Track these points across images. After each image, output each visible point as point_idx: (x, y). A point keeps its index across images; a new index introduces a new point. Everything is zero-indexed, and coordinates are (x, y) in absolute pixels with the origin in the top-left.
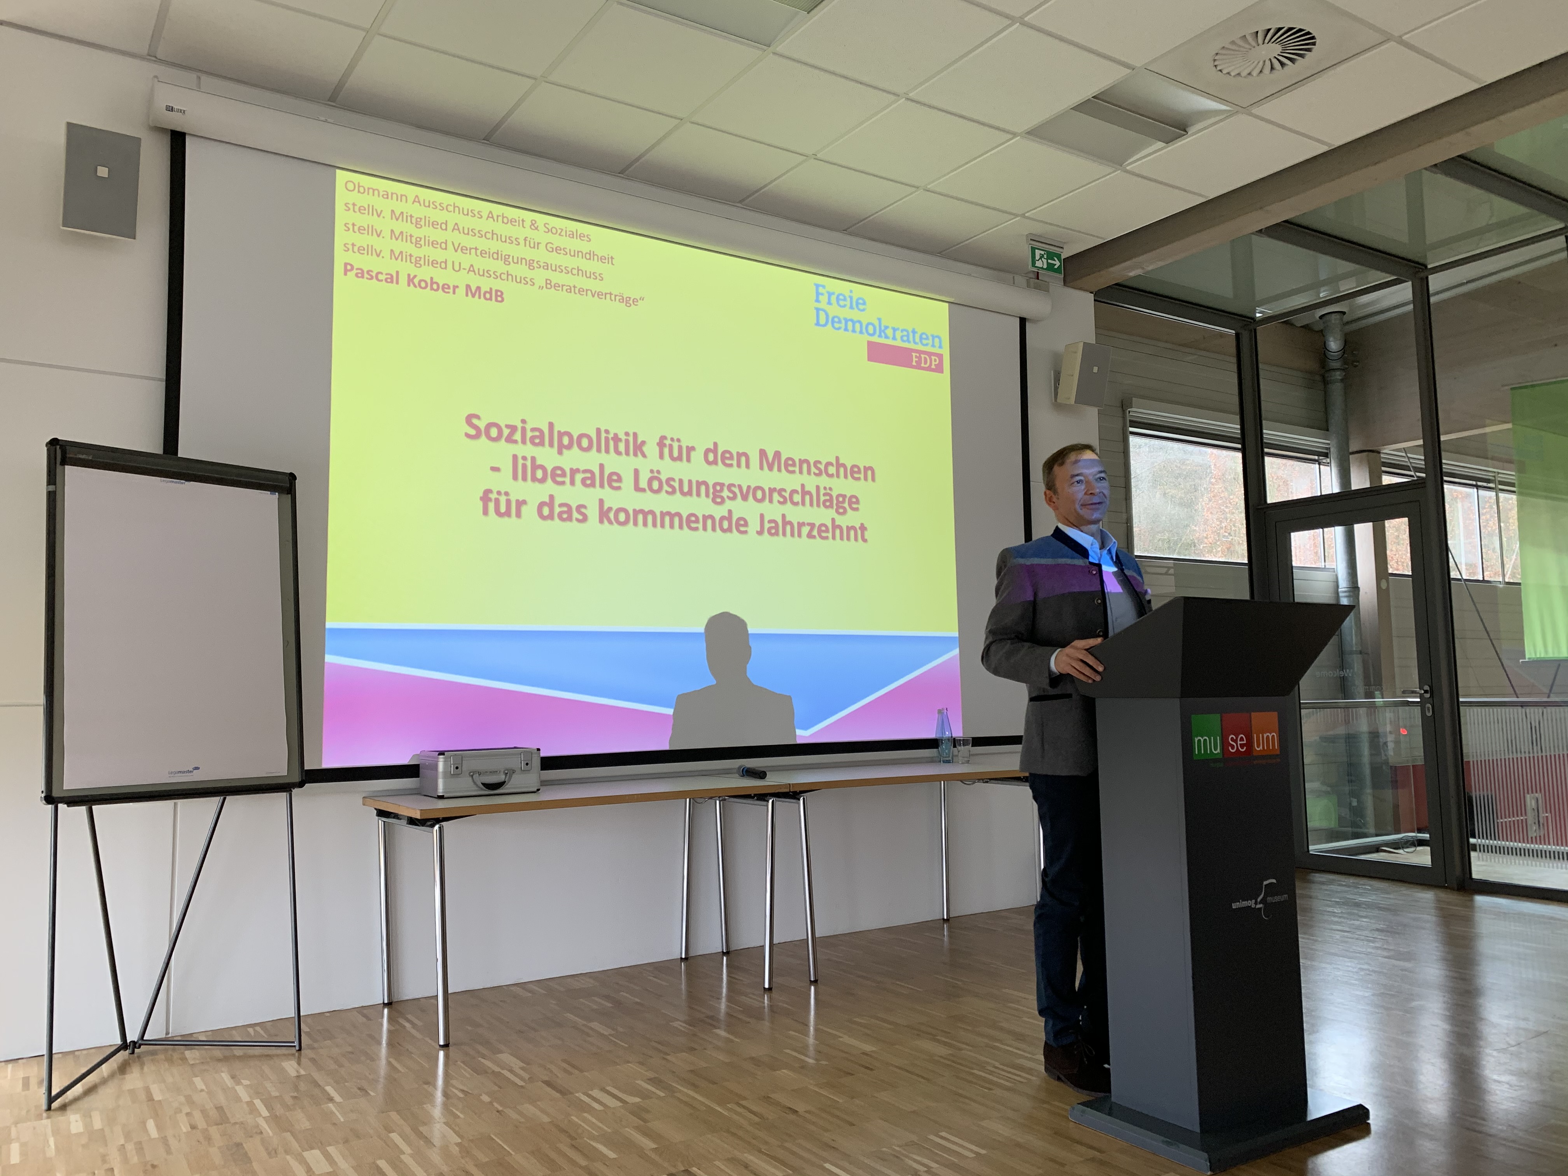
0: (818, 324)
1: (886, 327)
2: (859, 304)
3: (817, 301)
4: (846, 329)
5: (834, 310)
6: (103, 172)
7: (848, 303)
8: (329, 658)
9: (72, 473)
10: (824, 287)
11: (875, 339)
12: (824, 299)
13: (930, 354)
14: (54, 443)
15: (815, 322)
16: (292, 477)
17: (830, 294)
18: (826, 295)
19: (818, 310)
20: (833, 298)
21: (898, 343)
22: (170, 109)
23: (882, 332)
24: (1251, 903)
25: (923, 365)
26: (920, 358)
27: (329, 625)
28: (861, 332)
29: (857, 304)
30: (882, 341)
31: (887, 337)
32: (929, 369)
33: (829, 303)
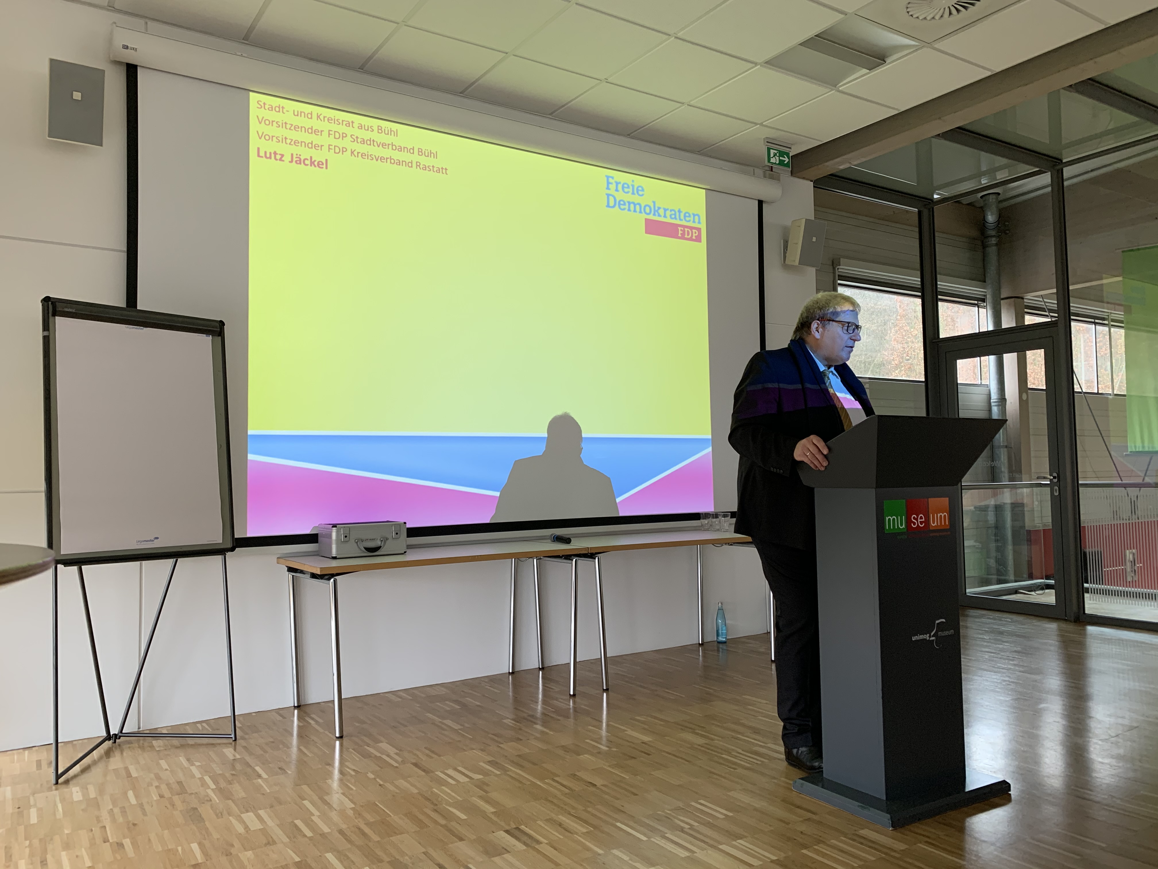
0: (608, 206)
1: (659, 208)
2: (639, 191)
3: (608, 188)
4: (629, 210)
5: (620, 196)
6: (77, 96)
7: (631, 190)
8: (251, 457)
9: (59, 321)
10: (612, 178)
11: (651, 217)
12: (613, 187)
13: (692, 228)
14: (46, 300)
15: (606, 204)
16: (222, 323)
17: (617, 183)
18: (614, 184)
19: (608, 195)
20: (620, 187)
21: (668, 220)
22: (126, 47)
23: (656, 212)
24: (927, 637)
25: (686, 236)
26: (684, 231)
27: (250, 432)
28: (640, 212)
29: (638, 190)
30: (656, 218)
31: (659, 215)
32: (691, 239)
33: (617, 190)
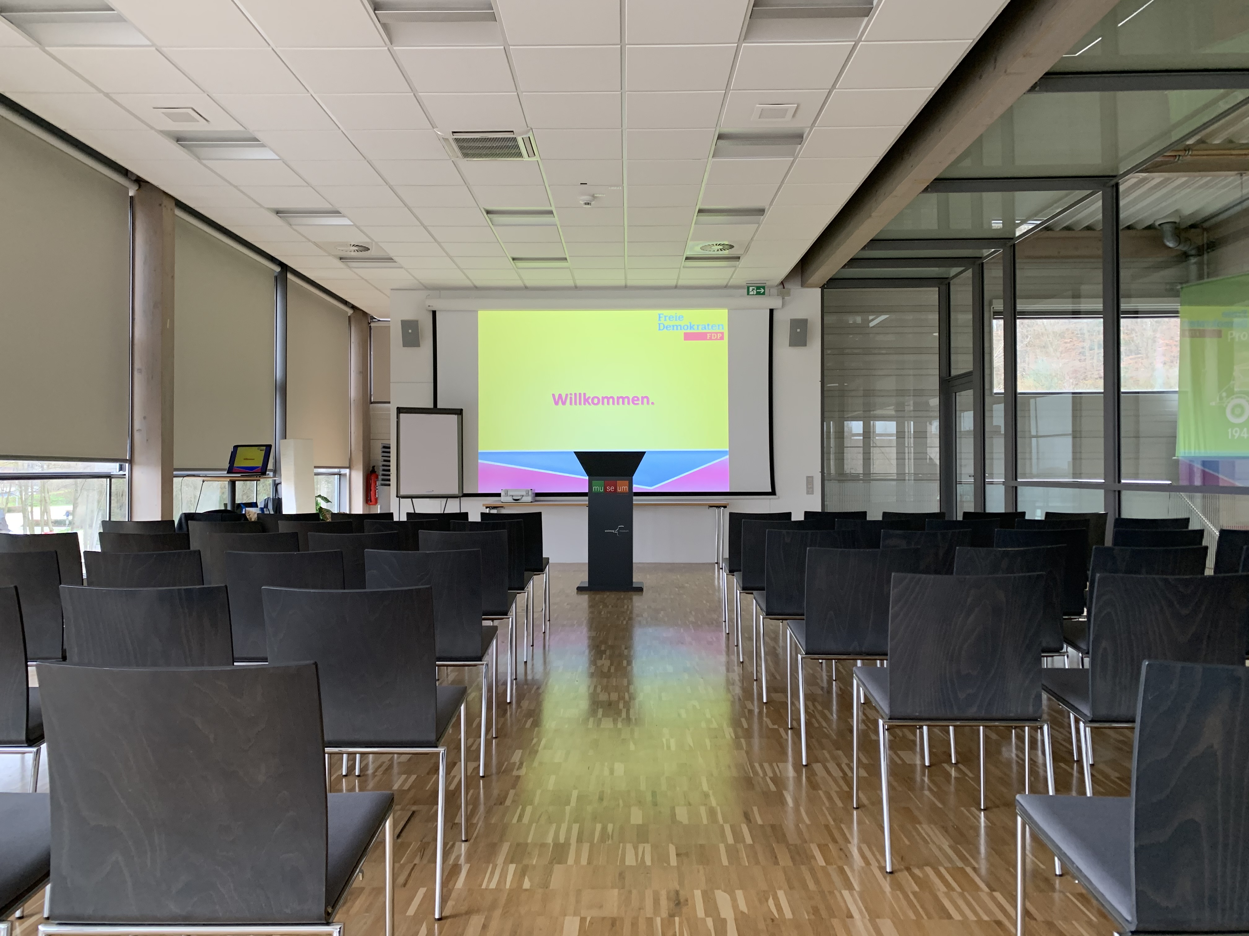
0: (660, 329)
1: (693, 325)
2: (680, 318)
3: (659, 320)
4: (673, 329)
5: (668, 323)
6: (410, 331)
7: (675, 319)
8: (480, 461)
10: (663, 314)
11: (689, 331)
12: (663, 319)
13: (717, 333)
14: (398, 408)
15: (658, 328)
16: (462, 410)
17: (665, 317)
19: (659, 324)
20: (667, 318)
21: (700, 331)
22: (429, 306)
23: (691, 327)
24: (613, 531)
25: (713, 338)
26: (711, 336)
27: (479, 451)
28: (681, 329)
30: (692, 331)
31: (694, 329)
32: (717, 339)
33: (665, 320)
